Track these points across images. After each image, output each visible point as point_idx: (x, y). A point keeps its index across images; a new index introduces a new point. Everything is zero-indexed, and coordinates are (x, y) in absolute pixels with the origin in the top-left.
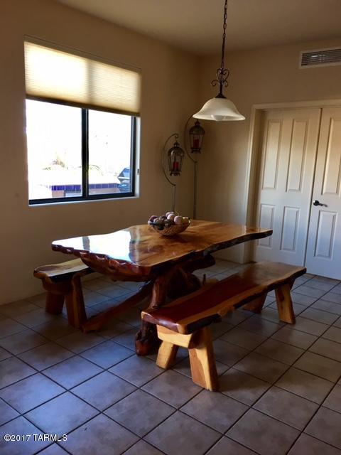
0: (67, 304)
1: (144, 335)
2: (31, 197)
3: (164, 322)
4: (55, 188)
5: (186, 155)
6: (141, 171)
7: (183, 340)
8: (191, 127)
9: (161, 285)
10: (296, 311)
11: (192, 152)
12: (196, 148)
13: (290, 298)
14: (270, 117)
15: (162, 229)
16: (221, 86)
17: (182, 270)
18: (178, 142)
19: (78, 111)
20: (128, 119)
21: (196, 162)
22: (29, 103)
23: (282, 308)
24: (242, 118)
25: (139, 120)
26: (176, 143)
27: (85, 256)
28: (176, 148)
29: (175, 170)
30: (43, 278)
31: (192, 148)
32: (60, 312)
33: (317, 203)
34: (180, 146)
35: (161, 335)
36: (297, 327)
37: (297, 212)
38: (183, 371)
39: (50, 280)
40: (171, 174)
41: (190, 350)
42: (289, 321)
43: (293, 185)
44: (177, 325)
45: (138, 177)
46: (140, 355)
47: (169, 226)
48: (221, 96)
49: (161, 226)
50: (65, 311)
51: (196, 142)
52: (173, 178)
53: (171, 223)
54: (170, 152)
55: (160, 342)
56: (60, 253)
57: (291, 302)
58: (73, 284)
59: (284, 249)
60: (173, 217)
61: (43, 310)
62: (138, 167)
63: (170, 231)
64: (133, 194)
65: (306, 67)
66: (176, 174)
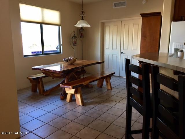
0: (38, 88)
1: (63, 94)
2: (25, 54)
3: (67, 87)
4: (33, 53)
5: (78, 38)
6: (62, 45)
7: (72, 91)
8: (79, 29)
9: (67, 78)
10: (112, 86)
11: (81, 37)
12: (82, 36)
13: (110, 82)
14: (106, 24)
15: (67, 62)
16: (83, 16)
17: (74, 74)
18: (75, 34)
19: (39, 25)
20: (57, 27)
21: (82, 41)
22: (22, 23)
23: (108, 85)
24: (90, 26)
25: (60, 27)
26: (74, 35)
27: (42, 70)
28: (75, 36)
29: (75, 44)
30: (30, 79)
31: (80, 36)
32: (36, 91)
33: (122, 53)
34: (76, 36)
35: (67, 92)
36: (112, 90)
37: (116, 56)
38: (74, 102)
39: (32, 80)
40: (73, 45)
41: (75, 95)
42: (110, 89)
43: (115, 47)
44: (70, 87)
45: (61, 47)
46: (62, 99)
47: (69, 60)
48: (83, 19)
49: (67, 61)
50: (38, 91)
51: (82, 34)
52: (74, 47)
53: (70, 60)
54: (72, 38)
55: (67, 94)
56: (35, 70)
57: (110, 83)
58: (40, 80)
59: (113, 69)
60: (71, 58)
61: (31, 91)
62: (61, 43)
63: (70, 62)
64: (60, 53)
65: (116, 8)
66: (75, 45)
